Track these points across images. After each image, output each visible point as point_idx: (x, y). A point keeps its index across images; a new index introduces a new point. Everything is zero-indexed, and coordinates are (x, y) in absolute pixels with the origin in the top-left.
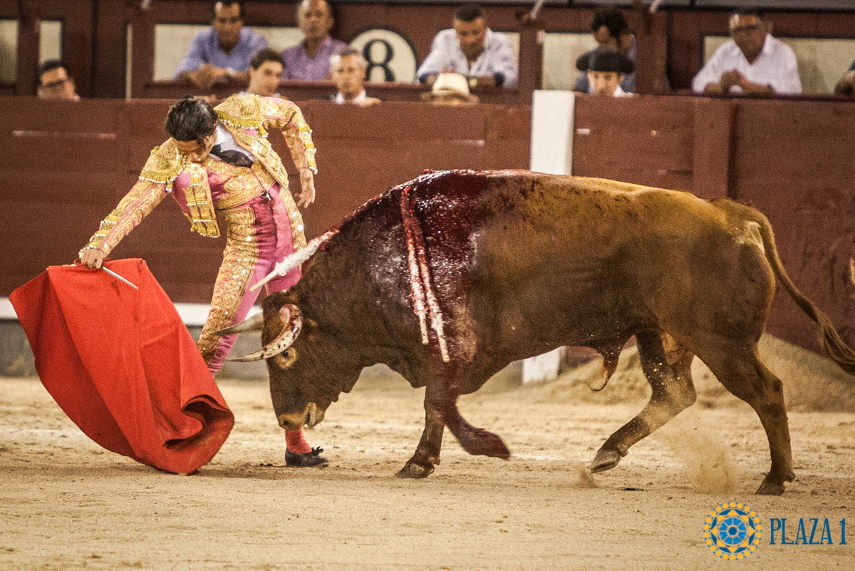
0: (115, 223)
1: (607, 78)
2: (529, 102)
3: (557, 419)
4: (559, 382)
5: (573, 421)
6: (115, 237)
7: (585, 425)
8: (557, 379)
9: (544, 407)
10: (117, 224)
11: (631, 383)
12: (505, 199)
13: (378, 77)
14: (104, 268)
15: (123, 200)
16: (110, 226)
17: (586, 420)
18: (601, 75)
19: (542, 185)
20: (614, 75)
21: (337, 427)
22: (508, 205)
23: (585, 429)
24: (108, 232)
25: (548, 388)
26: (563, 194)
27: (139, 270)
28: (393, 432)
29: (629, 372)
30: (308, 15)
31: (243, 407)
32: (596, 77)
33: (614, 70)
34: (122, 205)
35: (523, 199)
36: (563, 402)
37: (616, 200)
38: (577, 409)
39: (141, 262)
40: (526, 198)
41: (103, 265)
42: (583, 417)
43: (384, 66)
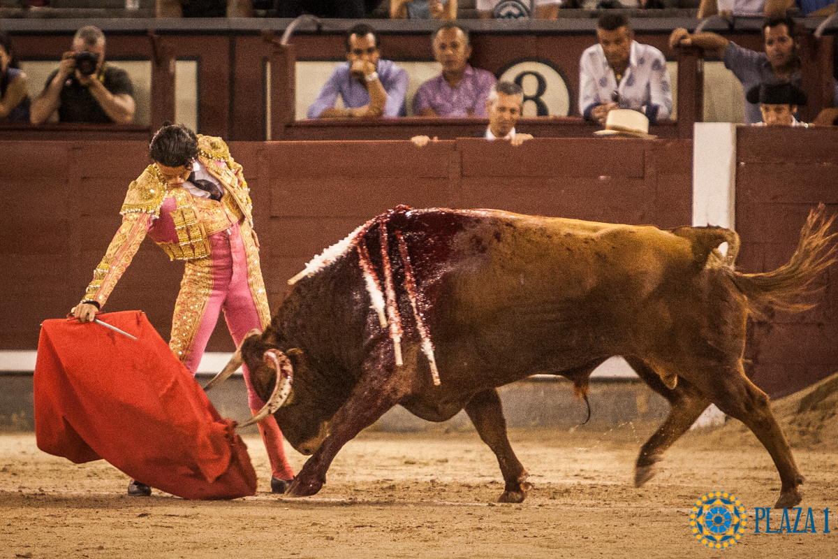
0: (107, 271)
1: (778, 111)
2: (690, 135)
3: (725, 468)
4: (728, 428)
5: (741, 469)
6: (109, 285)
7: (753, 474)
8: (725, 425)
9: (711, 454)
10: (109, 272)
11: (803, 428)
12: (479, 241)
13: (530, 111)
14: (98, 321)
15: (111, 246)
16: (103, 275)
17: (756, 468)
18: (772, 107)
19: (515, 228)
20: (786, 107)
21: (492, 483)
22: (480, 247)
23: (754, 478)
24: (101, 281)
25: (715, 434)
26: (536, 238)
27: (138, 322)
28: (551, 486)
29: (801, 415)
30: (443, 47)
31: (395, 462)
32: (767, 110)
33: (785, 103)
34: (111, 250)
35: (495, 241)
36: (730, 448)
37: (586, 243)
38: (746, 456)
39: (141, 314)
40: (499, 241)
41: (95, 318)
42: (752, 465)
43: (536, 99)
